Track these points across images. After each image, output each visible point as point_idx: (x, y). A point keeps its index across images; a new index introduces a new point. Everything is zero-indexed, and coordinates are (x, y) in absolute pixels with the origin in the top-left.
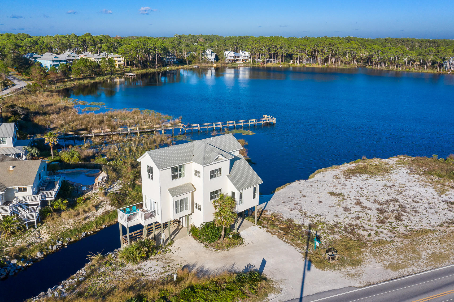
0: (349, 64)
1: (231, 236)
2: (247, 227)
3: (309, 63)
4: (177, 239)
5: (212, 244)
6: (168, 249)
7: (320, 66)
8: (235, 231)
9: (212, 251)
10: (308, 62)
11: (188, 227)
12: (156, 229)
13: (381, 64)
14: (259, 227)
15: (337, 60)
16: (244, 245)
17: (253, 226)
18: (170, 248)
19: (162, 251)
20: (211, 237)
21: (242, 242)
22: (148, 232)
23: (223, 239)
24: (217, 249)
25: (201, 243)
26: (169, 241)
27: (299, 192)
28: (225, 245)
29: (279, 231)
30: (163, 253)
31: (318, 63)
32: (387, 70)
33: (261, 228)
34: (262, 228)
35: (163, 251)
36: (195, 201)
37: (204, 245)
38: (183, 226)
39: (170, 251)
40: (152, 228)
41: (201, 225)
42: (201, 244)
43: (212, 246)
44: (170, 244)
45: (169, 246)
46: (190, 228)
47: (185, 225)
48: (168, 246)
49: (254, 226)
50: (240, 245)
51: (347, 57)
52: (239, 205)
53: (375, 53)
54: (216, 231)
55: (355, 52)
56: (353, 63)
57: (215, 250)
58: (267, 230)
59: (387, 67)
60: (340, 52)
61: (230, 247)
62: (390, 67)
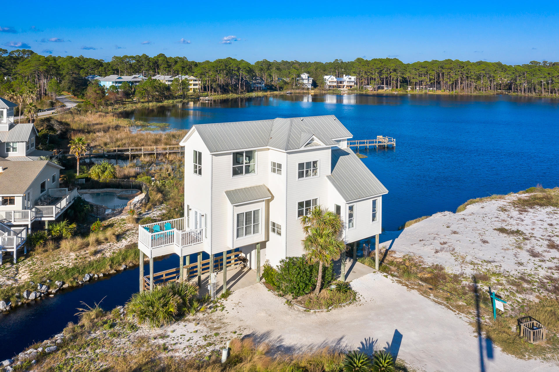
0: (485, 90)
1: (333, 287)
2: (362, 274)
3: (432, 90)
4: (239, 288)
5: (299, 298)
6: (219, 305)
7: (447, 93)
8: (341, 279)
9: (299, 311)
10: (431, 89)
11: (258, 268)
12: (203, 270)
13: (530, 90)
14: (384, 276)
15: (469, 86)
16: (357, 303)
17: (372, 273)
18: (224, 302)
19: (209, 306)
20: (298, 285)
21: (355, 299)
22: (191, 273)
23: (320, 292)
24: (308, 309)
25: (280, 295)
26: (224, 291)
27: (445, 226)
28: (323, 302)
29: (420, 282)
30: (210, 311)
31: (445, 90)
32: (538, 97)
33: (386, 276)
34: (389, 277)
35: (210, 308)
36: (272, 219)
37: (285, 300)
38: (250, 269)
39: (223, 308)
40: (196, 267)
41: (281, 262)
42: (280, 298)
43: (300, 302)
44: (225, 296)
45: (223, 299)
46: (262, 272)
47: (254, 266)
48: (221, 299)
49: (374, 272)
50: (351, 303)
51: (482, 81)
52: (347, 229)
53: (519, 76)
54: (306, 274)
55: (492, 75)
56: (491, 89)
57: (305, 309)
58: (398, 281)
59: (538, 93)
60: (472, 75)
61: (333, 306)
62: (542, 93)
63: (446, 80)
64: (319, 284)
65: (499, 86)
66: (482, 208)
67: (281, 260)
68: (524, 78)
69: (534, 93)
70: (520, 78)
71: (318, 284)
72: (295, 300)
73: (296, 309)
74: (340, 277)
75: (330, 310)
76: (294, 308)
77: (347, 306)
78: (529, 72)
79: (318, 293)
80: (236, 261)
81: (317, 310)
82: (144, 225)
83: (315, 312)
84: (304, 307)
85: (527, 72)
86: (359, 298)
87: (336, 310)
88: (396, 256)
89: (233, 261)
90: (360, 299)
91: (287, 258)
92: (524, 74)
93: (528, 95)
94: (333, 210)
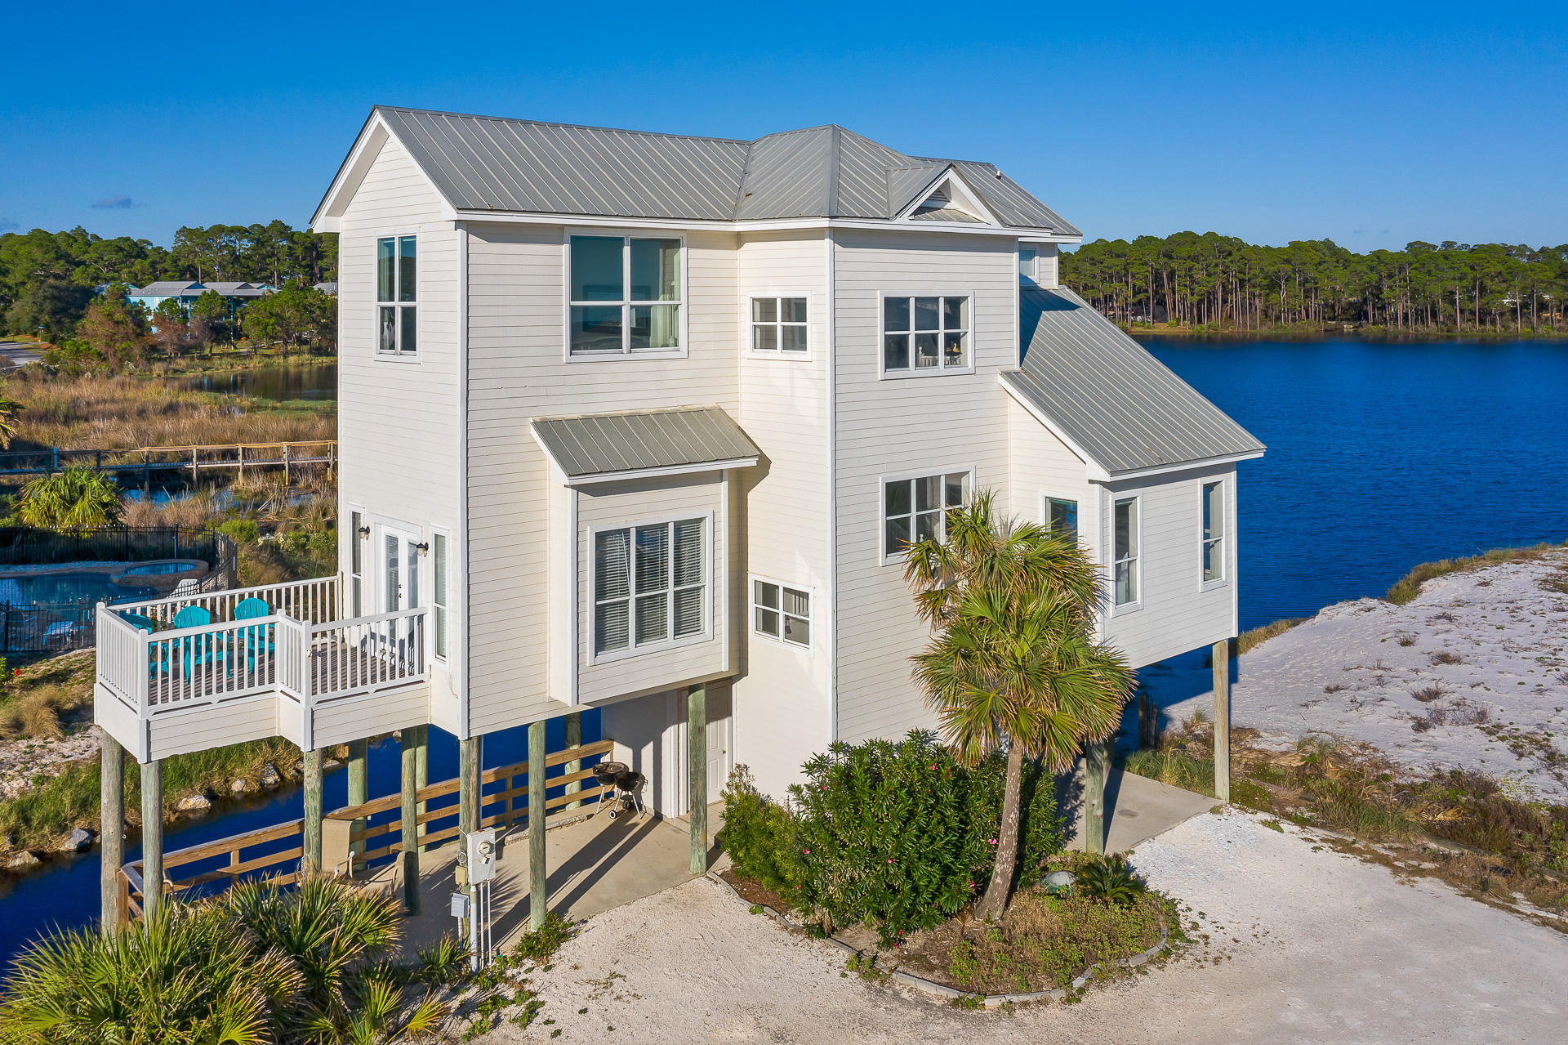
0: (1294, 320)
1: (1060, 879)
2: (1167, 820)
3: (1143, 321)
4: (609, 905)
5: (915, 941)
6: (510, 994)
7: (1185, 328)
8: (1084, 840)
9: (924, 1003)
10: (1139, 318)
11: (698, 804)
12: (432, 827)
13: (1420, 316)
14: (1265, 823)
15: (1247, 308)
16: (1198, 950)
17: (1208, 816)
18: (536, 977)
19: (455, 1004)
20: (909, 874)
21: (1179, 934)
22: (372, 844)
23: (1007, 905)
24: (968, 996)
25: (818, 931)
26: (533, 923)
27: (1394, 642)
28: (1033, 951)
29: (1433, 845)
30: (466, 1025)
31: (1178, 320)
32: (1446, 333)
33: (1274, 825)
34: (1286, 826)
35: (465, 1010)
36: (758, 571)
37: (842, 956)
38: (658, 817)
39: (532, 1010)
40: (395, 814)
41: (810, 769)
42: (817, 943)
43: (920, 962)
44: (540, 948)
45: (528, 963)
46: (716, 824)
47: (674, 805)
48: (518, 961)
49: (1215, 810)
50: (1167, 953)
51: (1283, 294)
52: (1111, 608)
53: (1390, 276)
54: (942, 821)
55: (1312, 274)
56: (1308, 317)
57: (953, 994)
58: (1333, 842)
59: (1443, 323)
60: (1256, 276)
61: (1088, 973)
62: (1455, 322)
63: (1181, 294)
64: (1003, 867)
65: (1331, 310)
66: (1485, 584)
67: (809, 758)
68: (1402, 283)
69: (1432, 325)
70: (1390, 283)
71: (998, 868)
72: (896, 951)
73: (905, 995)
74: (1074, 833)
75: (1081, 991)
76: (896, 994)
77: (1152, 968)
78: (1417, 265)
79: (998, 913)
80: (586, 784)
81: (1015, 999)
82: (127, 607)
83: (1010, 1008)
84: (947, 985)
85: (1411, 264)
86: (1195, 926)
87: (1109, 993)
88: (1263, 746)
89: (573, 788)
90: (1203, 931)
91: (837, 747)
92: (1401, 269)
93: (1416, 330)
94: (1040, 518)
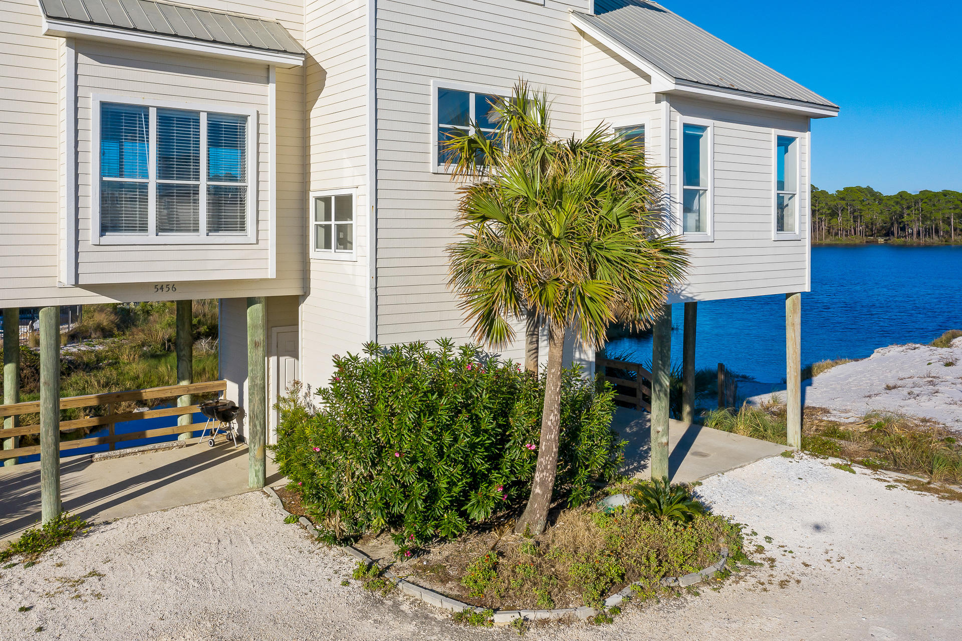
0: (846, 235)
1: (618, 501)
13: (928, 232)
14: (836, 465)
17: (779, 459)
24: (476, 609)
26: (42, 522)
27: (939, 364)
32: (944, 243)
33: (846, 469)
34: (856, 468)
37: (358, 562)
43: (438, 573)
50: (725, 574)
51: (840, 219)
55: (858, 207)
56: (855, 234)
57: (459, 608)
58: (907, 482)
59: (943, 236)
60: (823, 208)
62: (951, 236)
64: (543, 477)
65: (870, 230)
68: (917, 212)
69: (935, 238)
71: (538, 477)
72: (414, 561)
73: (405, 607)
74: (645, 467)
75: (617, 610)
76: (396, 605)
77: (706, 590)
79: (539, 528)
81: (531, 615)
83: (523, 625)
84: (456, 598)
86: (760, 550)
88: (832, 419)
89: (183, 421)
90: (768, 554)
